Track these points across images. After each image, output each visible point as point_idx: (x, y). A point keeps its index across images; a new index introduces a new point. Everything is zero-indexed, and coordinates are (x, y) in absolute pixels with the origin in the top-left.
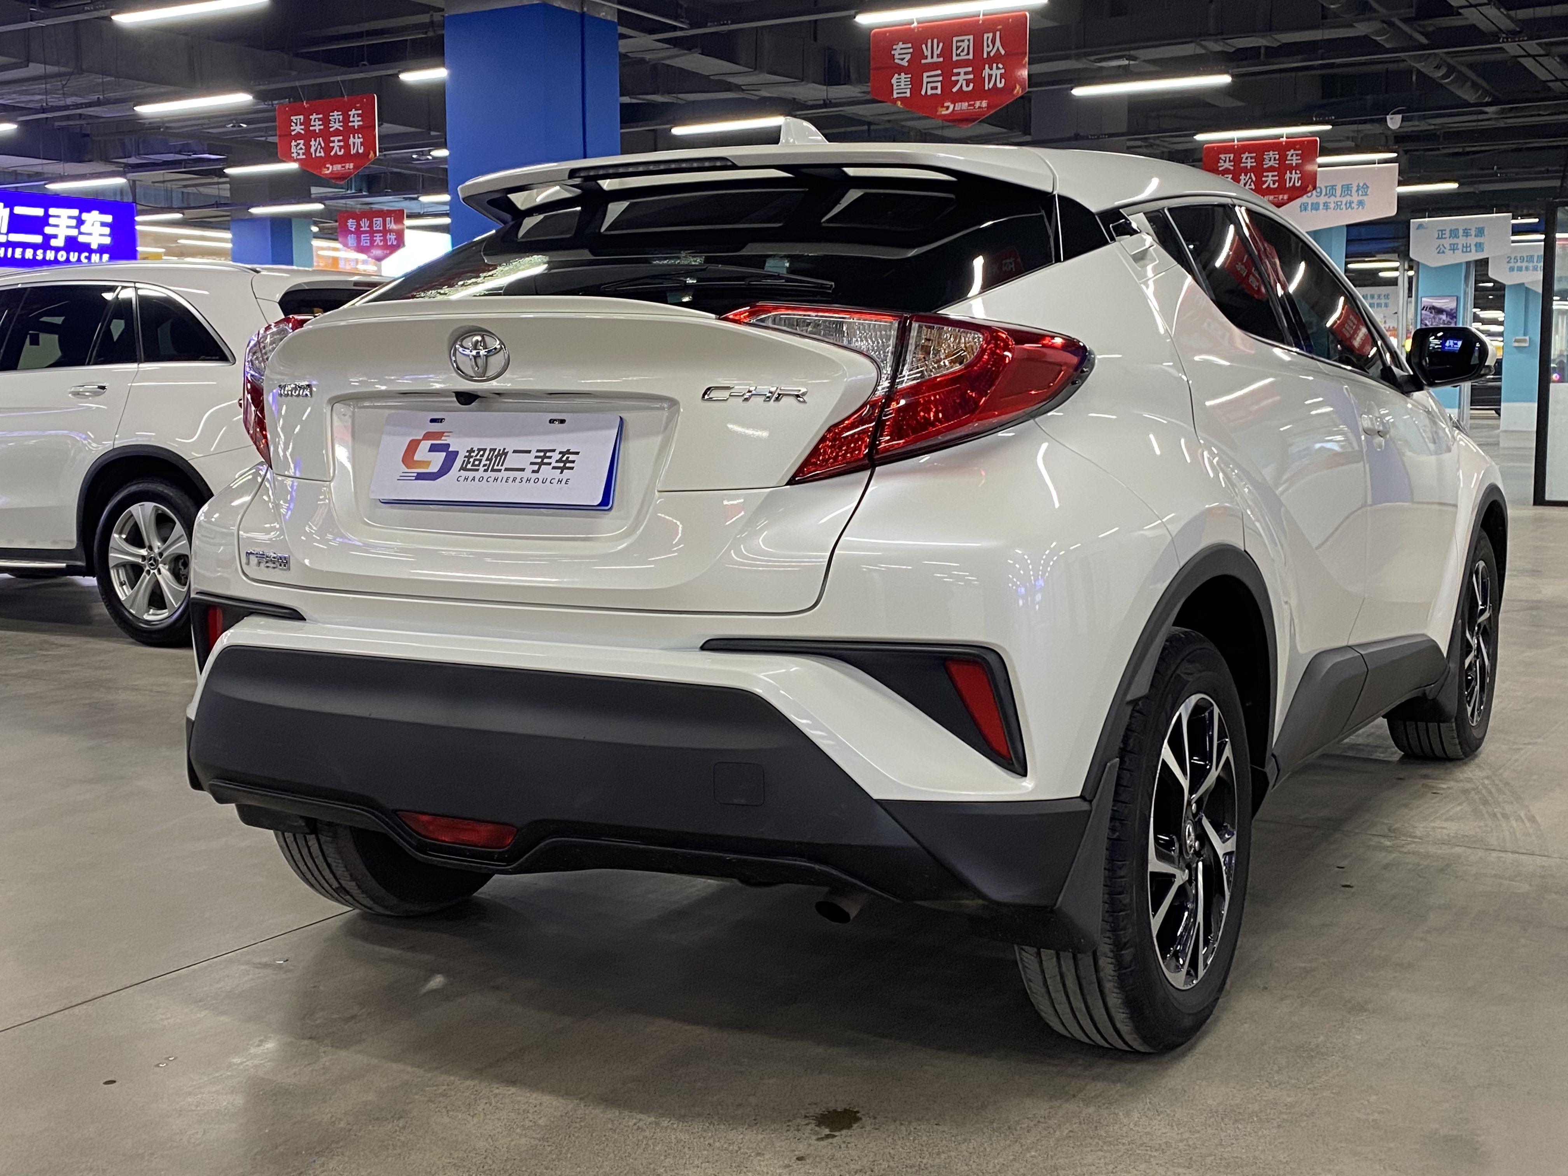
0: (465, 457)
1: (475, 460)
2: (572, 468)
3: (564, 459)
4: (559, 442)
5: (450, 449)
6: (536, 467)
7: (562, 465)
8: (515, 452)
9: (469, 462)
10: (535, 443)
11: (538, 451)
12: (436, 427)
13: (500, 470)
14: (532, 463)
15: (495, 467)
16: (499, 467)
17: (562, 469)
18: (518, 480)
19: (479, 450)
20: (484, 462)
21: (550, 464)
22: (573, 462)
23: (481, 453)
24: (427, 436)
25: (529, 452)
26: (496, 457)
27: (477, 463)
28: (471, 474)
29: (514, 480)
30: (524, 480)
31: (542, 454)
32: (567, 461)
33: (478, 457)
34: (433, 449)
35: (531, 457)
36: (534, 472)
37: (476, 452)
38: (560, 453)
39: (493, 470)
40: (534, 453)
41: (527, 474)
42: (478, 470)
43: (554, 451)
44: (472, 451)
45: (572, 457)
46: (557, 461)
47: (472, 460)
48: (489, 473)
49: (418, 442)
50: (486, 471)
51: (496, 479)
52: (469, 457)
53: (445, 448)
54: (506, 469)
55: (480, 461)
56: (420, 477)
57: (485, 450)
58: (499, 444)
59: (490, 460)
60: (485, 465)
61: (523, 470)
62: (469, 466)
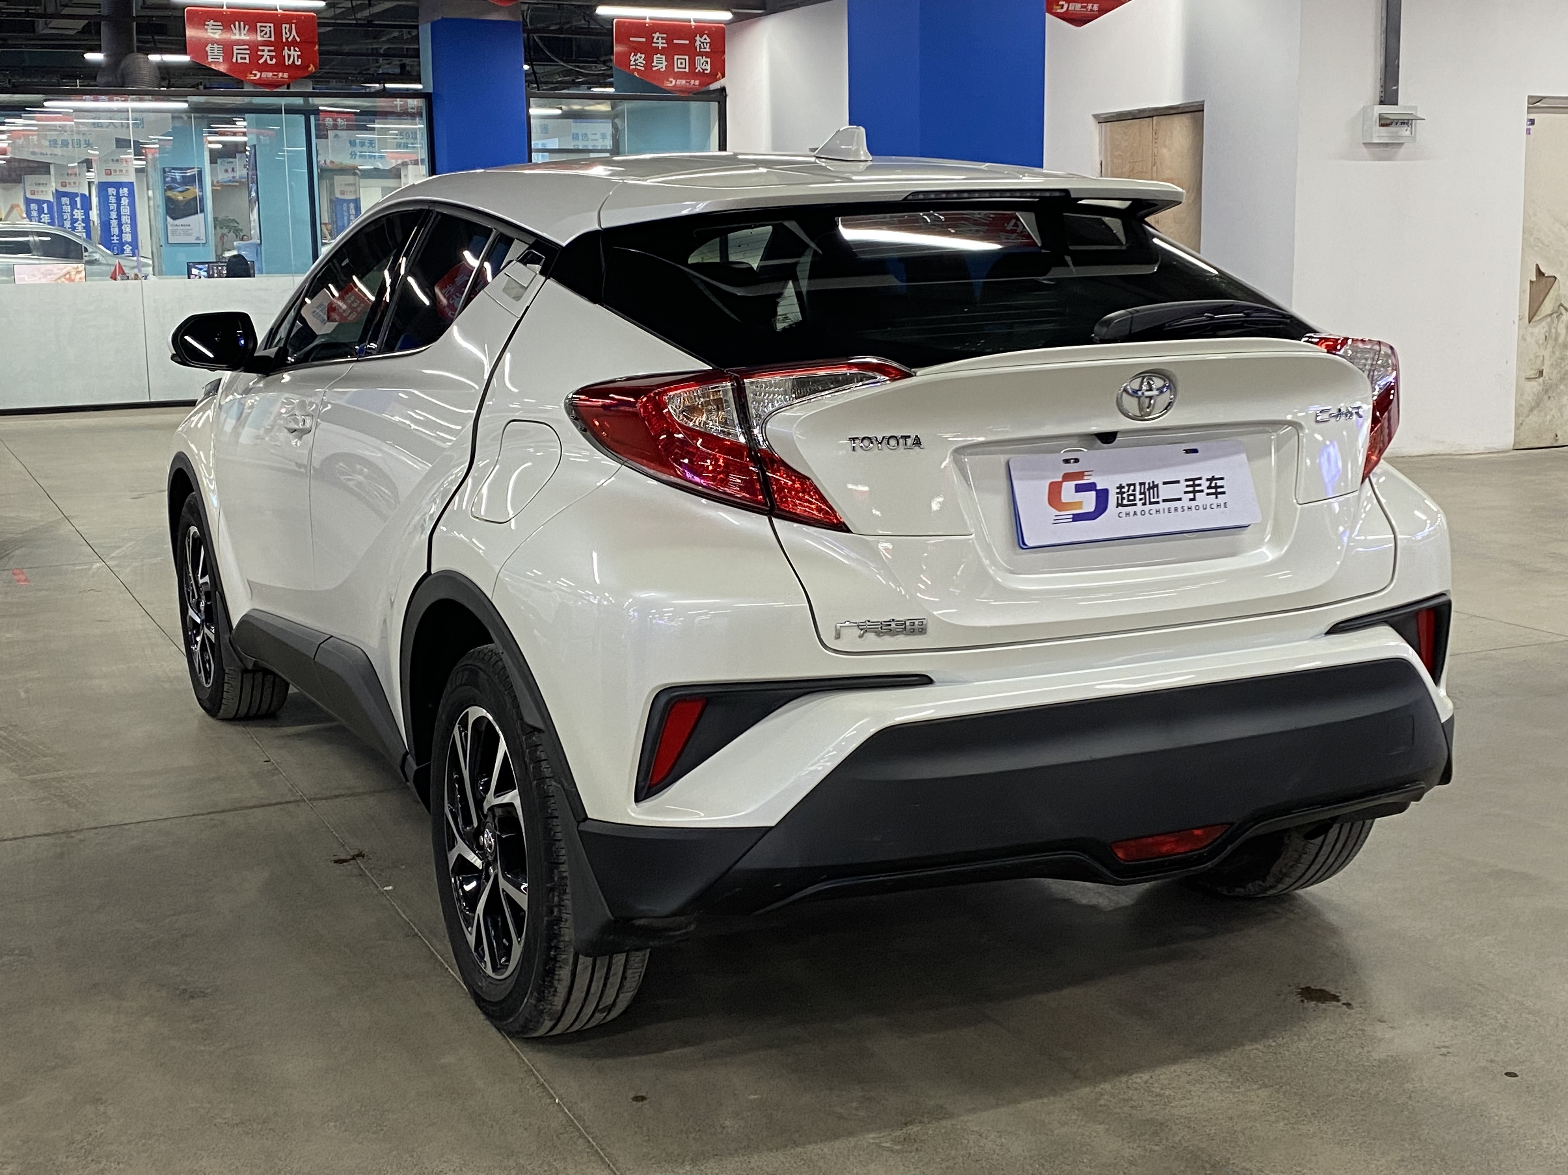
0: (1118, 493)
1: (1129, 495)
2: (1224, 493)
3: (1213, 485)
4: (1203, 470)
5: (1098, 488)
6: (1191, 496)
7: (1213, 491)
8: (1165, 483)
9: (1123, 499)
10: (1183, 473)
11: (1187, 480)
12: (1072, 468)
13: (1158, 503)
14: (1186, 492)
15: (1152, 500)
16: (1156, 500)
17: (1216, 494)
18: (1180, 510)
19: (1129, 485)
20: (1138, 497)
21: (1202, 491)
22: (1222, 487)
23: (1132, 488)
24: (1067, 477)
25: (1178, 482)
26: (1149, 489)
27: (1132, 498)
28: (1131, 509)
29: (1176, 509)
30: (1186, 508)
31: (1191, 483)
32: (1216, 487)
33: (1130, 492)
34: (1079, 489)
35: (1182, 486)
36: (1191, 500)
37: (1127, 488)
38: (1208, 480)
39: (1151, 503)
40: (1184, 483)
41: (1186, 502)
42: (1135, 505)
43: (1200, 479)
44: (1121, 487)
45: (1219, 483)
46: (1209, 487)
47: (1125, 495)
48: (1148, 507)
49: (1059, 484)
50: (1144, 504)
51: (1158, 511)
52: (1122, 493)
53: (1091, 487)
54: (1164, 501)
55: (1134, 495)
56: (1077, 518)
57: (1134, 485)
58: (1148, 478)
59: (1144, 493)
60: (1141, 499)
61: (1180, 499)
62: (1125, 502)
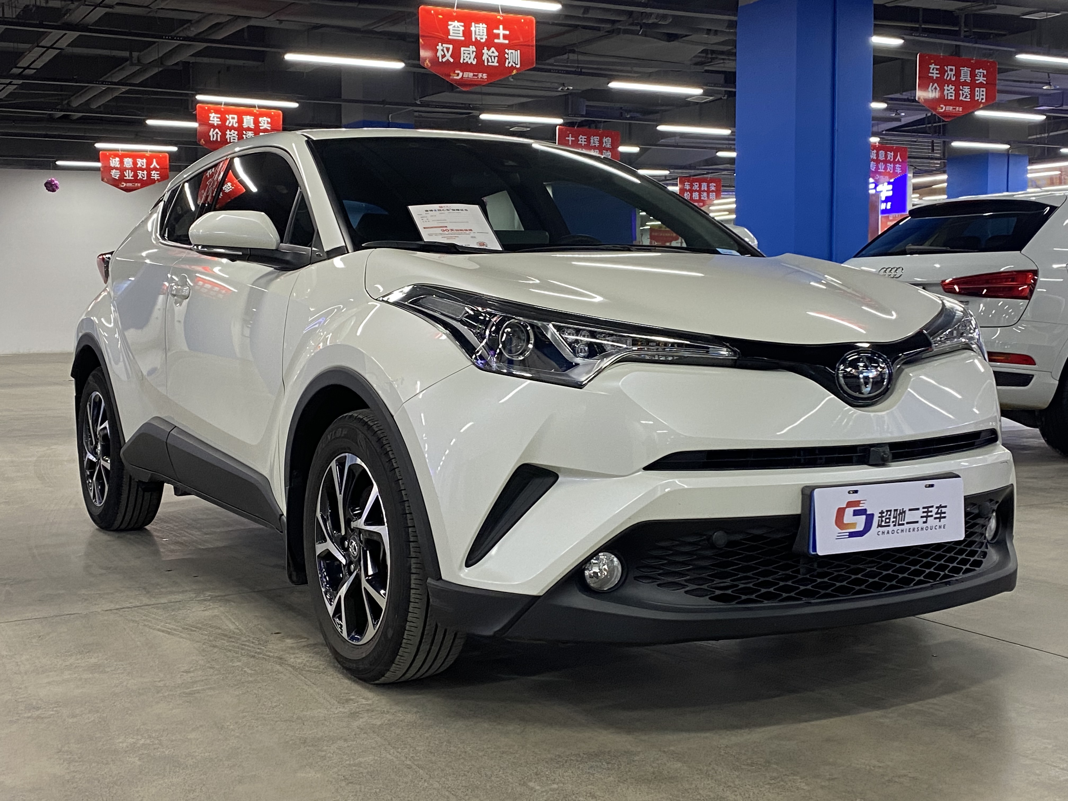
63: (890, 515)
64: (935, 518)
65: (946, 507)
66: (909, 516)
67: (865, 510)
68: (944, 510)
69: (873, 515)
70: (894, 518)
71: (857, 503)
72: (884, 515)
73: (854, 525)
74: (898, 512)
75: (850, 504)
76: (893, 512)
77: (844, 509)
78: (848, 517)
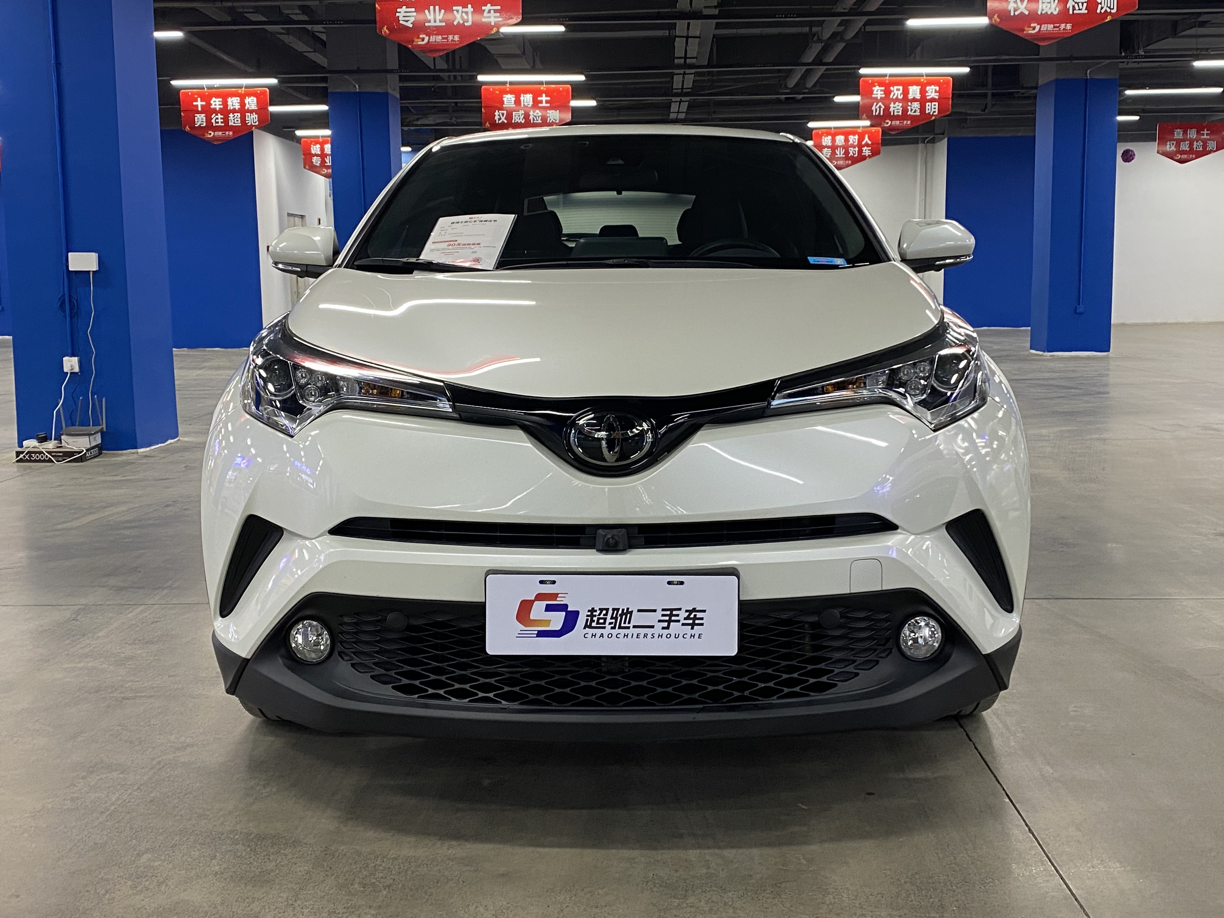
63: (606, 614)
64: (683, 624)
65: (704, 611)
66: (637, 619)
67: (566, 606)
68: (699, 615)
69: (577, 613)
70: (612, 618)
71: (555, 596)
72: (597, 613)
73: (548, 622)
74: (620, 612)
75: (540, 597)
76: (610, 612)
77: (531, 603)
78: (538, 611)
